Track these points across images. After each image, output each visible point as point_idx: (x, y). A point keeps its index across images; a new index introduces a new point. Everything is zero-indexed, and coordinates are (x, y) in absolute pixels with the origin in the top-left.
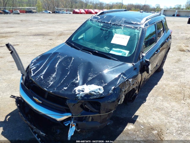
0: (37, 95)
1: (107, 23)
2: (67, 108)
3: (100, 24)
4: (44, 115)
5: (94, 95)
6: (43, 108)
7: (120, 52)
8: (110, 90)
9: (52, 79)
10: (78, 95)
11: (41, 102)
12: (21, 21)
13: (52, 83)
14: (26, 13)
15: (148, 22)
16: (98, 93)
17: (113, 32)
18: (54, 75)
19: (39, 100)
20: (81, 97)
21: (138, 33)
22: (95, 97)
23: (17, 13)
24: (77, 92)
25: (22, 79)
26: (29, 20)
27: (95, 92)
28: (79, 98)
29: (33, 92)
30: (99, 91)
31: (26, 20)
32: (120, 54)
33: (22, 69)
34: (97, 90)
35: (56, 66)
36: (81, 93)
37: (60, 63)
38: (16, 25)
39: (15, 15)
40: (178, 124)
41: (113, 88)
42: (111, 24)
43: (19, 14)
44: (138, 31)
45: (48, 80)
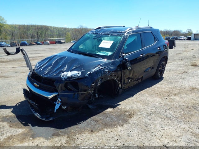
0: (36, 82)
1: (99, 34)
2: (55, 88)
3: (94, 35)
4: (39, 95)
5: (74, 77)
6: (39, 90)
7: (105, 53)
8: (86, 74)
9: (48, 70)
10: (62, 78)
11: (38, 86)
12: (49, 49)
13: (47, 72)
14: (56, 43)
15: (131, 31)
16: (77, 76)
17: (102, 39)
18: (50, 68)
19: (38, 84)
20: (65, 79)
21: (120, 39)
22: (74, 78)
23: (47, 43)
24: (62, 76)
25: (30, 74)
26: (56, 48)
27: (75, 75)
28: (63, 79)
29: (34, 80)
30: (78, 75)
31: (53, 48)
32: (104, 54)
33: (30, 66)
34: (76, 74)
35: (53, 62)
36: (65, 76)
37: (56, 61)
38: (43, 52)
39: (45, 45)
40: (151, 110)
41: (89, 73)
42: (102, 34)
43: (48, 44)
44: (121, 37)
45: (45, 71)
